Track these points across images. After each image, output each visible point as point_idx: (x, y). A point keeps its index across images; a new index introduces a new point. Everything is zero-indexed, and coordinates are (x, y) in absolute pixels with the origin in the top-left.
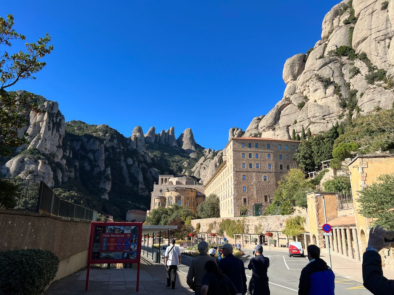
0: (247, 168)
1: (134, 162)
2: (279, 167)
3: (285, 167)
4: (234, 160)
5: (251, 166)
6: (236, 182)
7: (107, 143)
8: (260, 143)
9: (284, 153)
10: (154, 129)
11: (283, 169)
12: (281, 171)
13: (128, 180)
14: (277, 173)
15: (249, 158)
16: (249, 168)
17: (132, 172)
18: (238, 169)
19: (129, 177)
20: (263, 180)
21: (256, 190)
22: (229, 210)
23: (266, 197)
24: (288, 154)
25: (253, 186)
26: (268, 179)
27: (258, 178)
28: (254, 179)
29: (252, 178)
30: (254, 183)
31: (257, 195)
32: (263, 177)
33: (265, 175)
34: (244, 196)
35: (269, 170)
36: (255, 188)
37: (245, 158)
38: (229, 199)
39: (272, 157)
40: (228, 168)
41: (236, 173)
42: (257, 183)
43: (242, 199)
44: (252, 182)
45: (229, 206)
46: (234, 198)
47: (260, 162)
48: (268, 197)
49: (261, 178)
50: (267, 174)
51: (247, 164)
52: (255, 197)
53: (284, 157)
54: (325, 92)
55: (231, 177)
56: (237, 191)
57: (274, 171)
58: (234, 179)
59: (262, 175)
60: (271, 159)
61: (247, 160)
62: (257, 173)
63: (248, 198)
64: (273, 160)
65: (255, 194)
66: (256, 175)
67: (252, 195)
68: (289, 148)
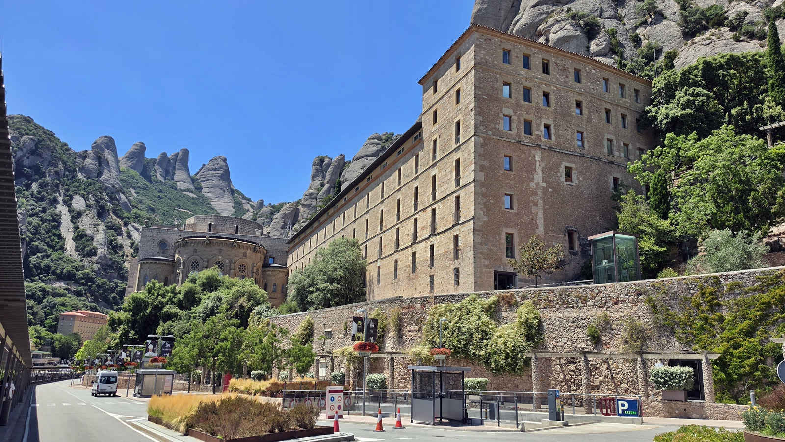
0: (518, 135)
1: (89, 207)
2: (604, 145)
3: (619, 150)
4: (477, 97)
5: (528, 130)
6: (482, 175)
7: (24, 156)
8: (554, 59)
9: (615, 107)
10: (142, 148)
11: (616, 153)
12: (610, 159)
13: (70, 245)
14: (601, 163)
15: (522, 101)
16: (523, 134)
17: (81, 227)
18: (490, 133)
19: (75, 239)
20: (563, 179)
21: (544, 209)
22: (432, 277)
23: (570, 234)
24: (625, 112)
25: (534, 193)
26: (578, 178)
27: (550, 170)
28: (539, 171)
29: (530, 168)
30: (537, 184)
31: (546, 226)
32: (562, 170)
33: (569, 165)
34: (507, 226)
35: (578, 150)
36: (540, 202)
37: (513, 100)
38: (434, 240)
39: (585, 111)
40: (435, 142)
41: (484, 145)
42: (544, 185)
43: (500, 235)
44: (532, 180)
45: (432, 265)
46: (475, 230)
47: (555, 121)
48: (576, 236)
49: (558, 171)
50: (574, 163)
51: (519, 118)
52: (540, 231)
53: (616, 117)
54: (588, 47)
55: (454, 164)
56: (486, 206)
57: (592, 154)
58: (476, 163)
59: (560, 164)
60: (585, 116)
61: (518, 105)
62: (546, 154)
63: (519, 234)
64: (589, 120)
65: (540, 222)
66: (542, 158)
67: (532, 224)
68: (627, 96)
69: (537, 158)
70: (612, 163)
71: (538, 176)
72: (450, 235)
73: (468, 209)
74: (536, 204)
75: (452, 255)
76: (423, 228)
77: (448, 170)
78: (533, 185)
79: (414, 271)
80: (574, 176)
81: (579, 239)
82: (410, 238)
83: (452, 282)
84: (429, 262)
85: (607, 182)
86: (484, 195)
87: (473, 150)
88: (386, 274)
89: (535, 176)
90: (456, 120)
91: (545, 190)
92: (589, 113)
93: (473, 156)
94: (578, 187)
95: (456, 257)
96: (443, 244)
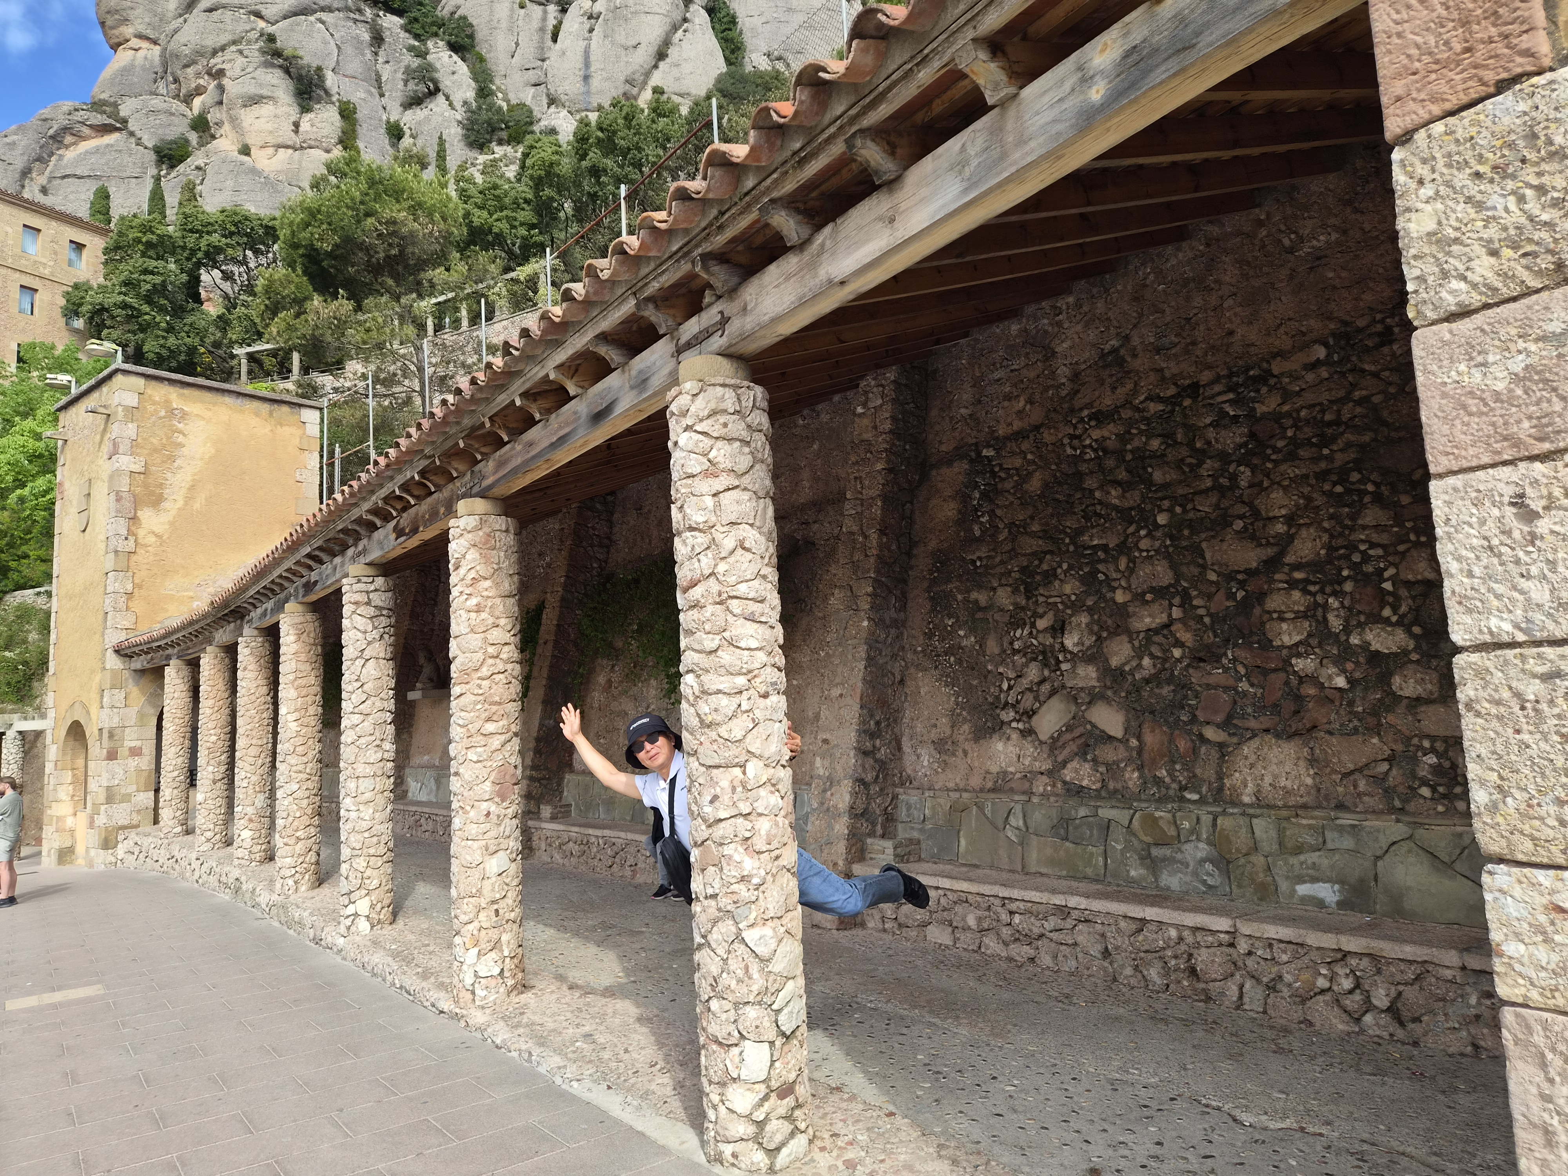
54: (296, 125)
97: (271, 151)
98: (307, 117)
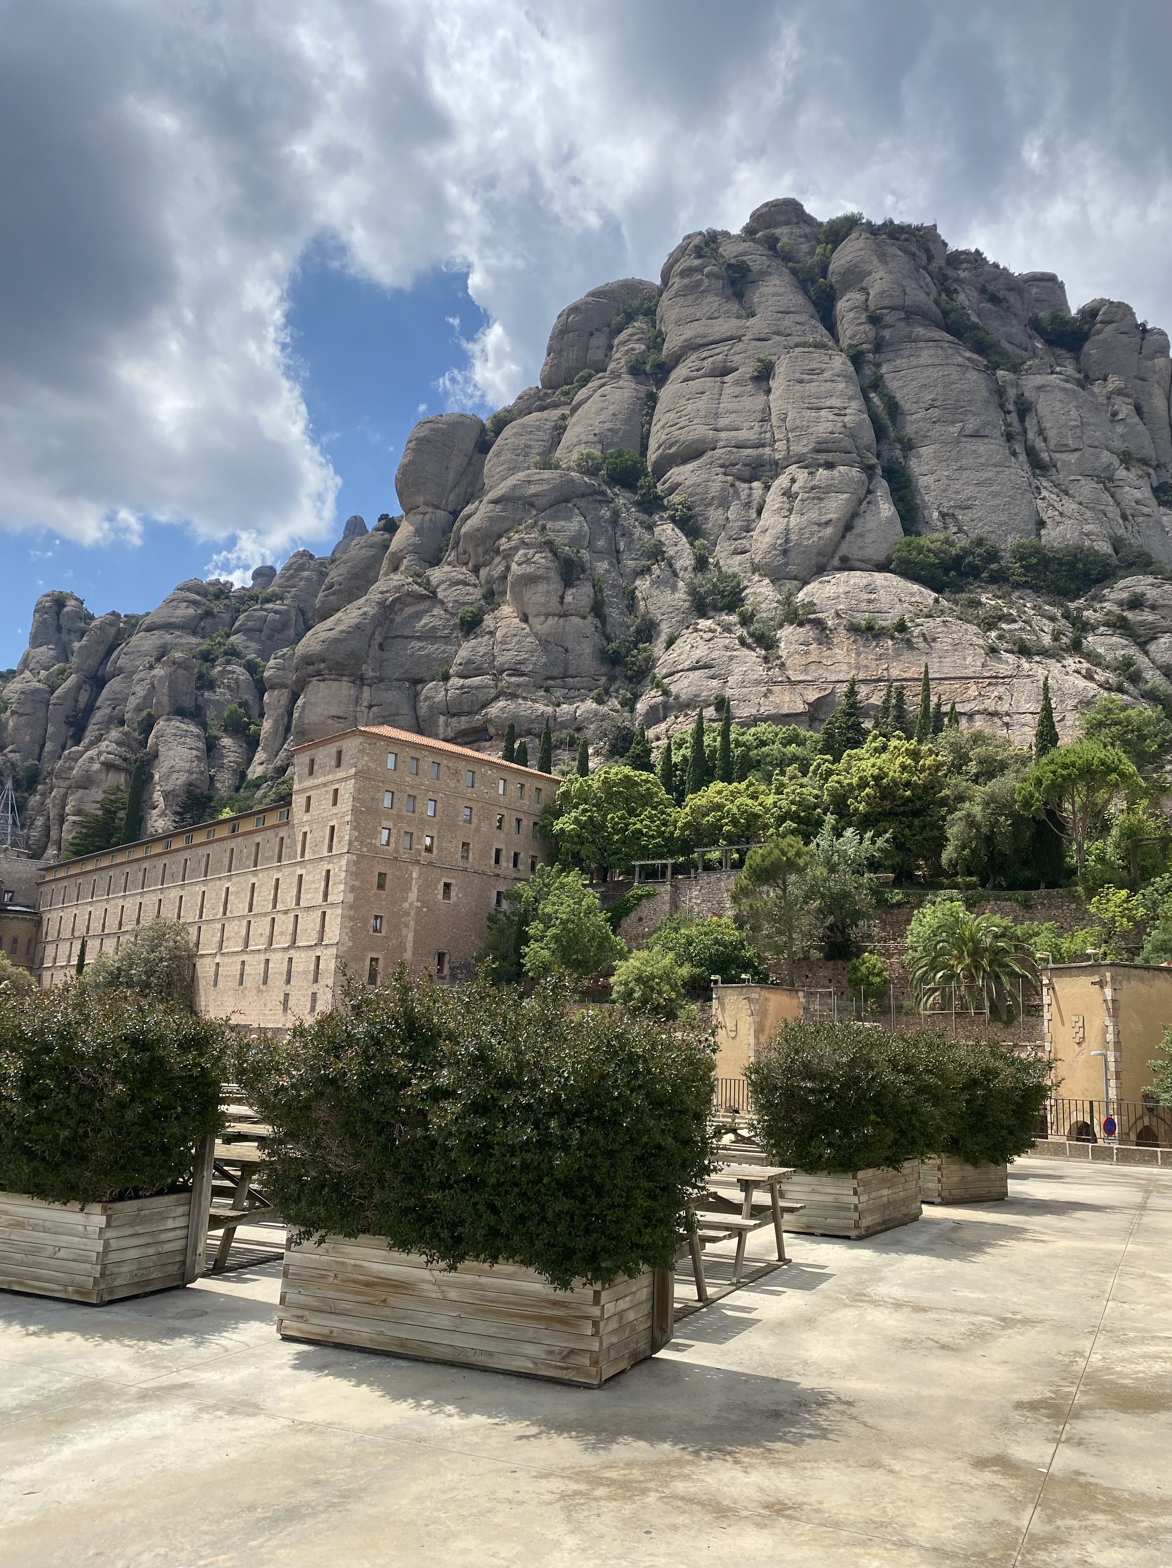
0: (396, 851)
2: (491, 857)
3: (507, 861)
4: (355, 810)
5: (408, 844)
6: (351, 897)
8: (445, 762)
9: (510, 812)
14: (484, 877)
15: (404, 812)
16: (402, 849)
18: (365, 849)
20: (440, 897)
21: (416, 931)
22: (287, 995)
23: (441, 956)
24: (520, 816)
25: (407, 914)
26: (457, 895)
27: (426, 888)
28: (415, 890)
29: (406, 886)
30: (411, 904)
31: (415, 949)
32: (441, 886)
33: (448, 881)
34: (373, 950)
35: (461, 864)
36: (412, 923)
37: (394, 812)
38: (292, 953)
39: (475, 820)
40: (305, 834)
41: (356, 863)
42: (419, 904)
43: (364, 960)
44: (406, 899)
45: (288, 981)
46: (337, 957)
47: (439, 832)
48: (447, 958)
49: (436, 889)
50: (453, 878)
51: (399, 831)
52: (408, 955)
53: (510, 823)
55: (324, 874)
56: (352, 930)
57: (476, 868)
58: (345, 884)
59: (439, 881)
60: (473, 826)
61: (400, 817)
62: (424, 870)
63: (385, 959)
64: (478, 829)
65: (410, 945)
66: (420, 875)
67: (401, 948)
68: (526, 797)
69: (415, 875)
70: (498, 875)
71: (413, 895)
72: (313, 954)
73: (333, 933)
74: (407, 926)
75: (311, 977)
76: (281, 933)
77: (318, 877)
78: (406, 905)
79: (265, 982)
80: (453, 894)
81: (449, 961)
82: (265, 940)
83: (309, 1007)
84: (285, 977)
85: (489, 898)
86: (351, 918)
87: (344, 868)
88: (226, 976)
89: (410, 895)
90: (331, 824)
91: (419, 910)
92: (479, 820)
93: (343, 875)
94: (456, 905)
95: (316, 980)
96: (303, 962)
97: (542, 618)
98: (570, 592)
